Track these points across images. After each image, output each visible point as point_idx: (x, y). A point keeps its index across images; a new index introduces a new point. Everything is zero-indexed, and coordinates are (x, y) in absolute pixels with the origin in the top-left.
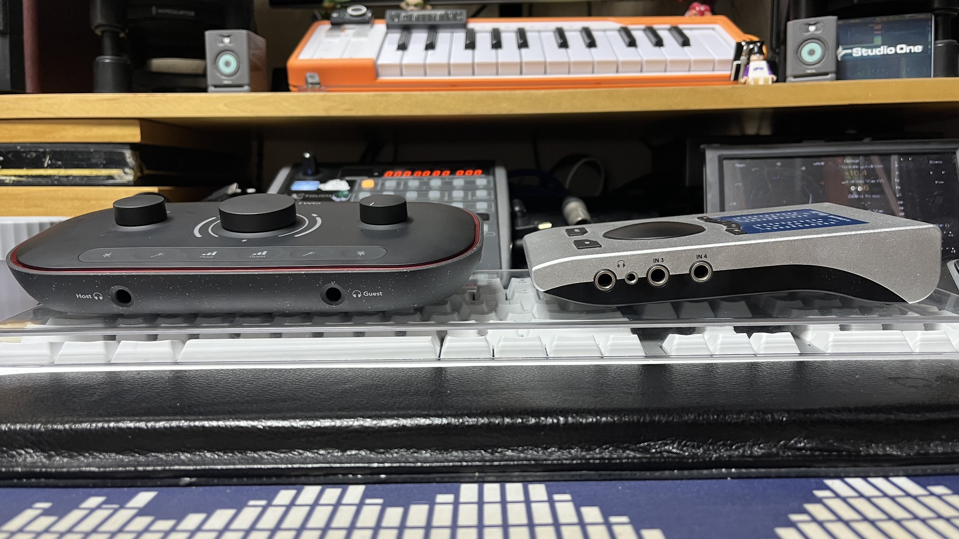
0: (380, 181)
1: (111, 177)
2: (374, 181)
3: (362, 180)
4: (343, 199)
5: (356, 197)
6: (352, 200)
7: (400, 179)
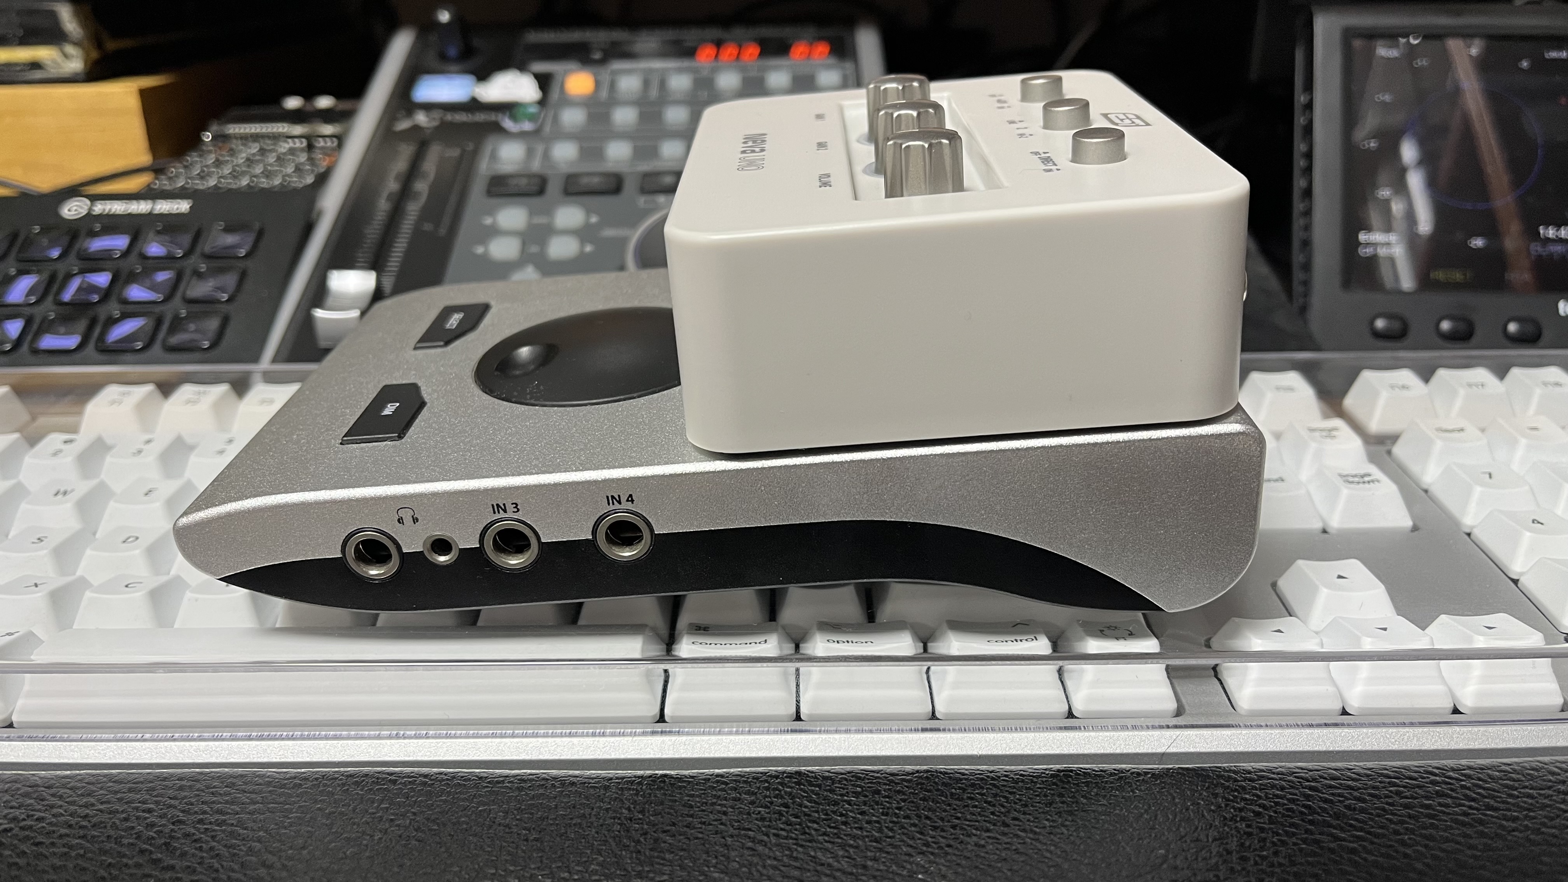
0: (605, 74)
1: (35, 65)
2: (595, 75)
3: (566, 73)
4: (527, 126)
5: (556, 120)
6: (547, 129)
7: (651, 71)
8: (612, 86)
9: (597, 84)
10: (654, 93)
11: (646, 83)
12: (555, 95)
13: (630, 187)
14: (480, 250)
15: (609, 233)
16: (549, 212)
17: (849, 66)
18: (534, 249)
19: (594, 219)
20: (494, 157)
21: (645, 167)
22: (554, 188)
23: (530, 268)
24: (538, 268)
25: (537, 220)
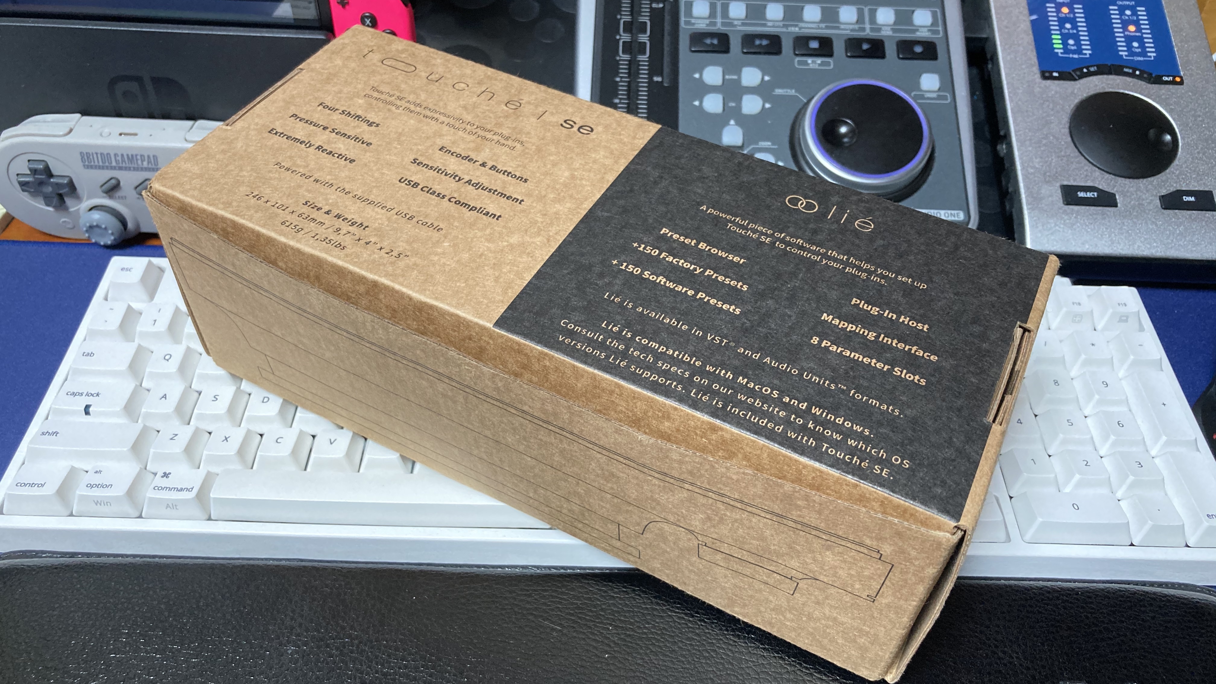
13: (786, 45)
14: (697, 103)
15: (779, 91)
16: (736, 71)
18: (733, 104)
19: (767, 78)
20: (689, 13)
21: (795, 29)
22: (735, 44)
23: (732, 122)
24: (738, 123)
25: (727, 77)
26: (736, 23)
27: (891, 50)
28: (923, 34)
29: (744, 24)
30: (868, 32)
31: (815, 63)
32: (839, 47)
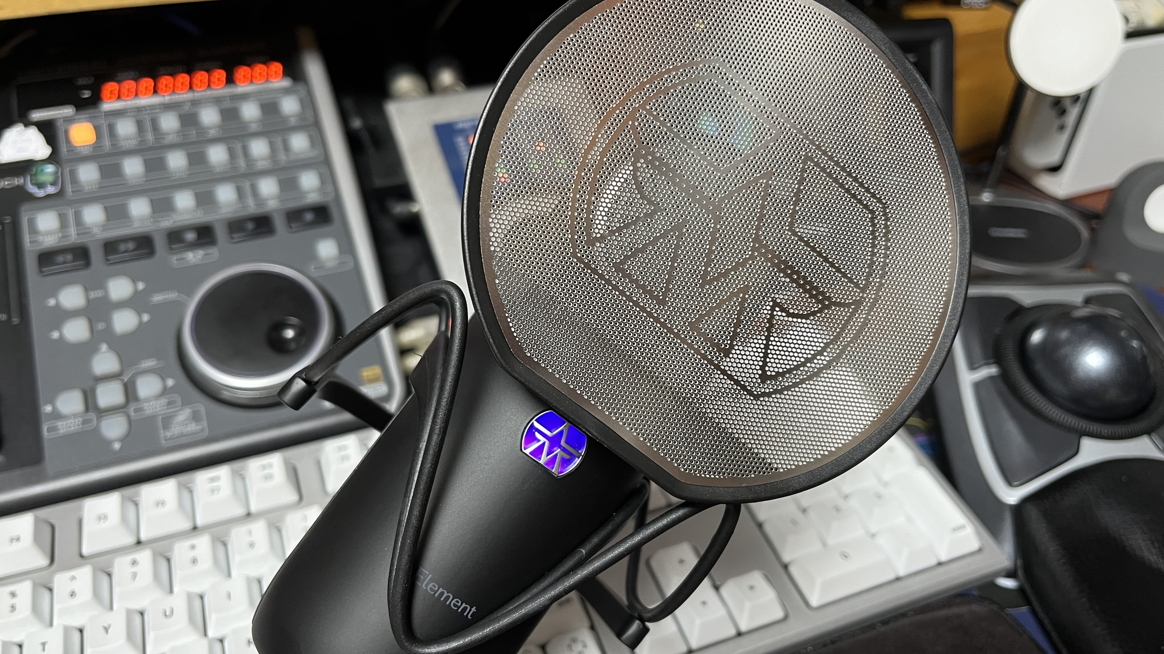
0: (100, 117)
2: (92, 121)
3: (66, 120)
4: (51, 190)
5: (74, 180)
6: (69, 189)
7: (139, 109)
8: (112, 133)
9: (97, 129)
10: (150, 137)
11: (140, 124)
12: (63, 149)
13: (160, 244)
14: (55, 335)
15: (158, 298)
16: (101, 285)
17: (300, 88)
18: (101, 326)
19: (141, 286)
20: (34, 231)
21: (167, 223)
22: (96, 255)
23: (104, 347)
24: (111, 348)
25: (93, 295)
26: (96, 230)
27: (279, 223)
28: (313, 198)
29: (104, 230)
30: (252, 208)
31: (194, 257)
32: (221, 233)
